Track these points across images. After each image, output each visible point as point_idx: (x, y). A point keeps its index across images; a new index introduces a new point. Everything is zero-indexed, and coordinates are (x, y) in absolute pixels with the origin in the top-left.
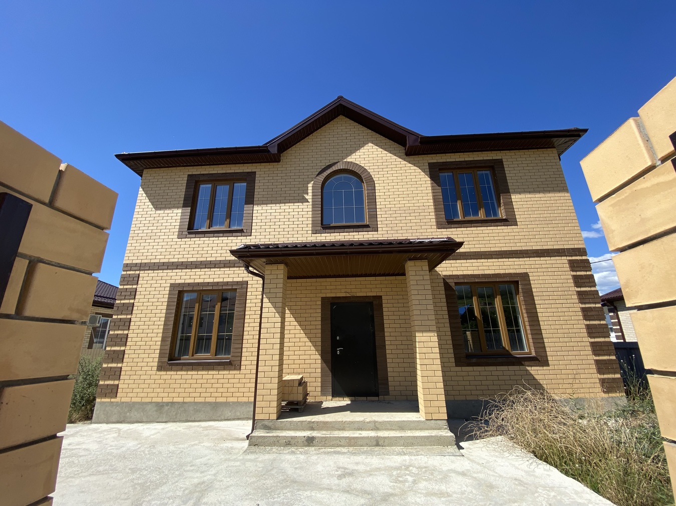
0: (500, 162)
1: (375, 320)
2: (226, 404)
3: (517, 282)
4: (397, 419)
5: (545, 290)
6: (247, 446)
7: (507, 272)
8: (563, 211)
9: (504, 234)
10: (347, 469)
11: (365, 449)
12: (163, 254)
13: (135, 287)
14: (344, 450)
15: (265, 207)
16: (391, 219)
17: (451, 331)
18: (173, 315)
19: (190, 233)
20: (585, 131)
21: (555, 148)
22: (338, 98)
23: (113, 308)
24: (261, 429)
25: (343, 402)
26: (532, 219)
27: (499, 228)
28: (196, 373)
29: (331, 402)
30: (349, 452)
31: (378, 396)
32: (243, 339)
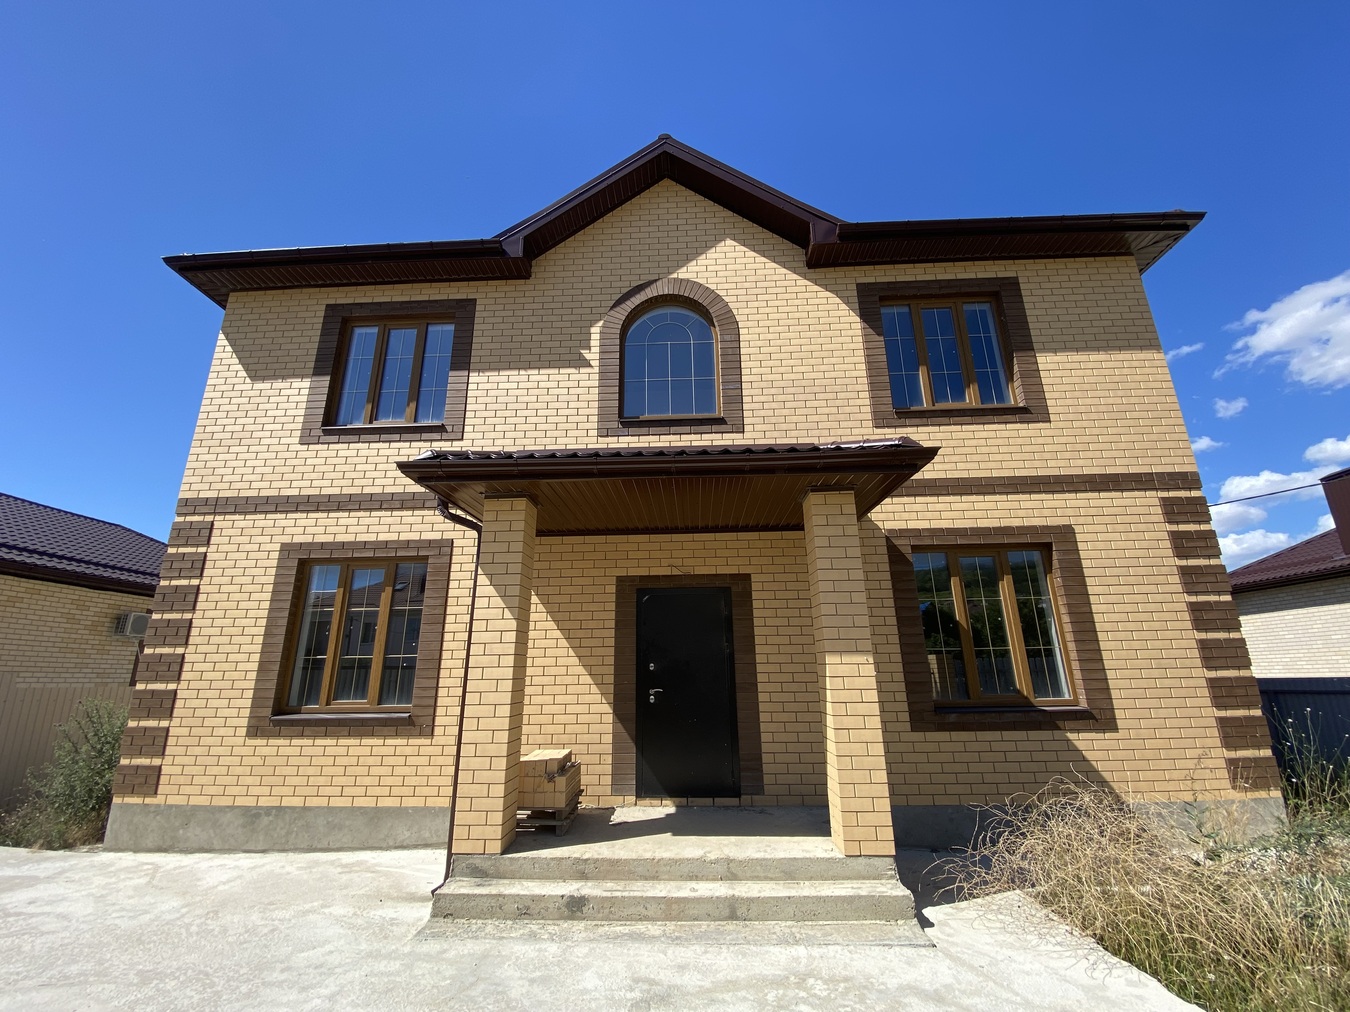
0: (1013, 284)
1: (735, 628)
2: (399, 812)
3: (1047, 547)
4: (781, 855)
5: (1110, 562)
6: (428, 917)
7: (1027, 523)
8: (1149, 392)
9: (1020, 441)
10: (657, 984)
11: (704, 928)
12: (265, 477)
13: (202, 550)
14: (654, 929)
15: (494, 376)
16: (774, 405)
17: (903, 654)
18: (286, 614)
19: (327, 433)
20: (1200, 216)
21: (1132, 254)
22: (660, 139)
23: (153, 596)
24: (466, 876)
25: (660, 808)
26: (1083, 409)
27: (1009, 426)
28: (334, 742)
29: (633, 808)
30: (664, 935)
31: (738, 795)
32: (439, 668)
